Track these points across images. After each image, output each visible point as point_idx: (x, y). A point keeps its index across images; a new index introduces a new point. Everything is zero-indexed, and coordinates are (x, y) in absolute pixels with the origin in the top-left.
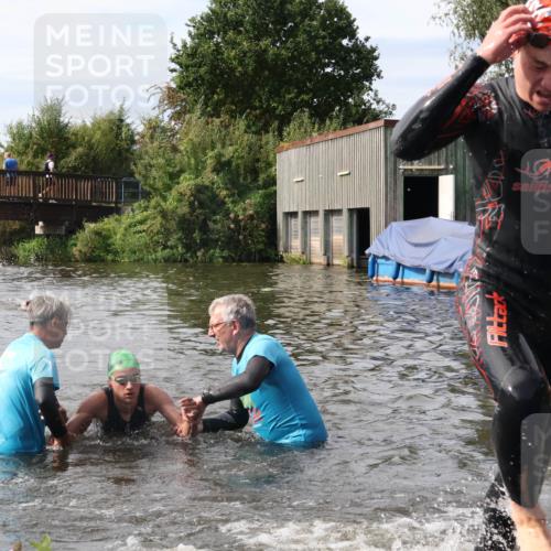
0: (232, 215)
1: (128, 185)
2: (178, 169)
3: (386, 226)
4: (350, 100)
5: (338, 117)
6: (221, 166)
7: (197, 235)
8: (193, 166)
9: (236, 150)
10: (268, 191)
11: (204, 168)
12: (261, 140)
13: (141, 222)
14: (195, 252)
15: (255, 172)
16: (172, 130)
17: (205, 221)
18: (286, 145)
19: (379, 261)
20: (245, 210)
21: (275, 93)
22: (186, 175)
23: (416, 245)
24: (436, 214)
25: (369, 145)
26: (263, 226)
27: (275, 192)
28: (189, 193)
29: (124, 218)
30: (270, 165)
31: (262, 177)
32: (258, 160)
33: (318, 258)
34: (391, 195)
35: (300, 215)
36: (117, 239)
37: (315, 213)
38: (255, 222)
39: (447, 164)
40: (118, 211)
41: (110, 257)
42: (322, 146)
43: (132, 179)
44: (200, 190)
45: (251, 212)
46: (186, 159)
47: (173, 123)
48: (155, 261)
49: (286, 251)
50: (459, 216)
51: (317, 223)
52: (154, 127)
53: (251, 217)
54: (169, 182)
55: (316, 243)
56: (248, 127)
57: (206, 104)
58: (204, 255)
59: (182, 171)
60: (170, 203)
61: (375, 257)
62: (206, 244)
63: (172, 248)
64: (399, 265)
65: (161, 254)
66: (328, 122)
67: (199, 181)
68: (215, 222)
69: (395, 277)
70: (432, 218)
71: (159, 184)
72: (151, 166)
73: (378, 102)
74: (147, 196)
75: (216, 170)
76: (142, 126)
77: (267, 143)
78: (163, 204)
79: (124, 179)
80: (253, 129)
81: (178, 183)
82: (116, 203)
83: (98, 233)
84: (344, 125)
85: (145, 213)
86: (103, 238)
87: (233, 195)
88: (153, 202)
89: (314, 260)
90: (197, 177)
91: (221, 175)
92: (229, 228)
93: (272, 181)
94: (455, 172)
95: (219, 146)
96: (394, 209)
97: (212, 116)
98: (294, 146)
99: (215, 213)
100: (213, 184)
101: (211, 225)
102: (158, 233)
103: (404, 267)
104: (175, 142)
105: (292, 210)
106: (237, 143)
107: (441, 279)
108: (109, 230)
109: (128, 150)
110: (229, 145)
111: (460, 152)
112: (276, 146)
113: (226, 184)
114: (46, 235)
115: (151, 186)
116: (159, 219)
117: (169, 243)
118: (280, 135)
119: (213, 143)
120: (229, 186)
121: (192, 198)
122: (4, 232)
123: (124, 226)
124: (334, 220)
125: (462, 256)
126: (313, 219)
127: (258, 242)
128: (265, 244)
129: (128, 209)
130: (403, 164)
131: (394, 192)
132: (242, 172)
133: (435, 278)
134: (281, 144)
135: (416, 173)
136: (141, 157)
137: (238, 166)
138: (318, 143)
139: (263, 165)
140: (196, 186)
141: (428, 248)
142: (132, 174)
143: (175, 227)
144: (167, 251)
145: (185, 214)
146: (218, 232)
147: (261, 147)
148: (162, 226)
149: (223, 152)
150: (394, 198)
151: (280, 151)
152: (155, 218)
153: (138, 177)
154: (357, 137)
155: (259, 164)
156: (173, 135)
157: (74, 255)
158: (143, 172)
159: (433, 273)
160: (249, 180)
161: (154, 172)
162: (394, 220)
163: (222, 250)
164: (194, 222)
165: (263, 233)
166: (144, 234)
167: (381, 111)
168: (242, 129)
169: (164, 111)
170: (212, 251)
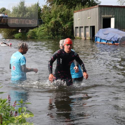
0: (63, 28)
2: (51, 17)
3: (99, 30)
4: (91, 1)
5: (87, 4)
6: (61, 16)
7: (55, 32)
8: (54, 16)
9: (64, 13)
10: (72, 22)
11: (57, 17)
12: (70, 10)
13: (43, 29)
14: (55, 36)
15: (69, 18)
17: (57, 29)
18: (76, 11)
19: (98, 38)
20: (66, 26)
23: (105, 34)
24: (110, 27)
25: (95, 10)
26: (70, 30)
27: (73, 22)
28: (53, 23)
29: (39, 28)
30: (72, 16)
31: (70, 19)
32: (69, 15)
34: (100, 23)
35: (79, 28)
36: (37, 33)
37: (82, 27)
38: (69, 29)
39: (113, 15)
40: (37, 27)
41: (36, 37)
42: (84, 12)
44: (56, 22)
45: (68, 27)
46: (53, 15)
47: (50, 6)
48: (46, 38)
49: (76, 36)
50: (116, 27)
51: (83, 29)
52: (45, 7)
53: (68, 28)
54: (49, 20)
55: (83, 34)
57: (57, 2)
58: (57, 37)
59: (52, 17)
60: (49, 25)
61: (97, 37)
62: (58, 34)
63: (50, 35)
64: (101, 39)
65: (47, 37)
66: (85, 6)
67: (56, 20)
68: (60, 29)
69: (100, 42)
70: (109, 28)
71: (47, 21)
72: (45, 16)
73: (97, 1)
74: (44, 23)
75: (60, 17)
76: (43, 7)
77: (72, 11)
78: (48, 25)
80: (68, 8)
81: (51, 20)
83: (33, 32)
84: (89, 6)
85: (44, 27)
87: (64, 23)
88: (45, 25)
89: (82, 38)
90: (55, 19)
91: (61, 18)
92: (63, 31)
93: (73, 20)
94: (115, 17)
96: (101, 26)
97: (59, 5)
98: (78, 11)
99: (59, 27)
100: (59, 20)
101: (58, 30)
102: (47, 32)
103: (102, 39)
104: (50, 11)
105: (77, 27)
106: (65, 11)
107: (109, 42)
108: (35, 31)
109: (39, 13)
110: (63, 11)
111: (116, 13)
112: (73, 11)
113: (62, 20)
114: (21, 32)
115: (45, 21)
116: (47, 29)
117: (49, 34)
118: (74, 9)
119: (59, 11)
120: (63, 21)
121: (54, 24)
122: (12, 32)
123: (39, 30)
124: (87, 29)
125: (113, 37)
126: (82, 29)
127: (69, 34)
128: (71, 34)
129: (40, 26)
130: (103, 15)
131: (101, 22)
132: (66, 18)
133: (108, 42)
134: (75, 11)
135: (106, 18)
136: (43, 14)
137: (65, 16)
138: (83, 11)
139: (71, 16)
140: (55, 21)
141: (107, 35)
142: (41, 18)
143: (50, 30)
144: (49, 36)
145: (52, 28)
146: (60, 32)
147: (70, 12)
148: (47, 30)
149: (61, 13)
150: (101, 23)
151: (74, 13)
152: (46, 28)
153: (42, 19)
154: (92, 9)
155: (69, 16)
156: (50, 9)
157: (27, 37)
158: (43, 18)
159: (107, 41)
160: (67, 20)
161: (46, 18)
162: (101, 29)
163: (61, 36)
164: (55, 29)
165: (70, 32)
166: (43, 32)
167: (98, 3)
168: (66, 8)
169: (48, 3)
170: (59, 36)
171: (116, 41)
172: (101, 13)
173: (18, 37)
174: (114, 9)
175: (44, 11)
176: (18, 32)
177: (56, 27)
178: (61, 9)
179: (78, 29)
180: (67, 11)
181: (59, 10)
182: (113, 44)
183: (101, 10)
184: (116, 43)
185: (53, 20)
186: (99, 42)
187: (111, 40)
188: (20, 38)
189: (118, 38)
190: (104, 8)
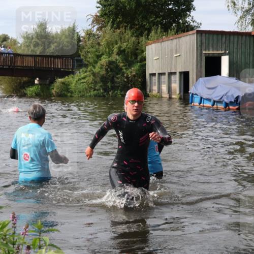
0: (125, 75)
1: (78, 61)
2: (100, 53)
3: (197, 80)
4: (180, 21)
5: (174, 28)
6: (121, 52)
7: (109, 84)
8: (107, 52)
9: (127, 45)
10: (142, 64)
11: (113, 53)
12: (139, 40)
13: (84, 78)
14: (109, 92)
15: (136, 55)
16: (97, 35)
17: (113, 78)
18: (150, 42)
19: (195, 96)
20: (131, 72)
21: (145, 18)
22: (104, 56)
23: (209, 89)
24: (220, 74)
25: (189, 41)
26: (140, 80)
27: (145, 64)
28: (105, 64)
29: (75, 76)
30: (143, 51)
31: (139, 57)
32: (137, 49)
33: (165, 95)
34: (199, 66)
35: (157, 75)
36: (72, 86)
37: (164, 74)
38: (136, 78)
39: (225, 50)
40: (73, 73)
41: (69, 94)
42: (167, 43)
43: (79, 58)
44: (111, 63)
45: (134, 73)
46: (104, 49)
47: (98, 32)
48: (90, 96)
49: (150, 91)
50: (231, 74)
51: (165, 78)
52: (89, 34)
53: (134, 76)
54: (96, 59)
55: (164, 88)
56: (133, 34)
57: (113, 23)
58: (112, 93)
59: (103, 54)
60: (97, 69)
61: (193, 94)
62: (113, 88)
63: (98, 90)
64: (201, 98)
65: (92, 93)
66: (169, 31)
67: (110, 59)
68: (118, 78)
69: (200, 103)
70: (218, 76)
71: (91, 60)
72: (88, 52)
73: (193, 22)
74: (86, 66)
75: (118, 54)
76: (84, 34)
77: (142, 41)
78: (93, 69)
79: (76, 58)
80: (135, 35)
81: (101, 60)
82: (72, 69)
83: (63, 83)
84: (177, 32)
85: (85, 74)
86: (66, 86)
87: (126, 66)
88: (89, 69)
89: (163, 96)
90: (109, 57)
91: (120, 56)
92: (124, 81)
93: (144, 59)
94: (229, 54)
95: (119, 43)
96: (200, 72)
97: (116, 29)
98: (154, 42)
99: (117, 74)
100: (117, 60)
101: (116, 79)
102: (91, 83)
103: (204, 99)
104: (99, 41)
105: (153, 73)
106: (128, 41)
107: (218, 104)
108: (68, 82)
110: (124, 42)
111: (231, 45)
112: (146, 43)
113: (123, 60)
114: (40, 84)
115: (88, 61)
116: (92, 76)
117: (96, 88)
118: (148, 38)
119: (116, 41)
121: (107, 67)
122: (20, 83)
123: (76, 80)
124: (173, 77)
125: (226, 94)
126: (163, 77)
128: (141, 88)
129: (78, 72)
130: (205, 51)
131: (201, 64)
132: (130, 55)
133: (216, 103)
134: (148, 41)
135: (211, 55)
136: (84, 48)
137: (128, 52)
138: (165, 41)
139: (140, 52)
140: (109, 61)
141: (213, 90)
143: (99, 80)
144: (96, 92)
145: (103, 75)
146: (119, 82)
147: (139, 43)
148: (93, 80)
149: (121, 45)
150: (201, 67)
151: (147, 45)
152: (90, 76)
153: (82, 57)
154: (183, 38)
155: (138, 51)
156: (98, 38)
157: (53, 94)
158: (85, 55)
159: (214, 101)
160: (133, 59)
161: (89, 55)
162: (201, 77)
163: (121, 91)
164: (108, 78)
165: (140, 83)
166: (85, 84)
167: (195, 26)
168: (130, 35)
169: (94, 26)
170: (116, 92)
171: (231, 102)
172: (201, 46)
173: (34, 94)
174: (228, 38)
175: (85, 42)
176: (33, 84)
177: (110, 73)
178: (121, 38)
179: (155, 79)
180: (132, 41)
181: (117, 39)
182: (225, 107)
183: (201, 41)
184: (231, 107)
185: (104, 60)
186: (197, 104)
187: (222, 100)
188: (37, 95)
189: (235, 96)
190: (207, 35)
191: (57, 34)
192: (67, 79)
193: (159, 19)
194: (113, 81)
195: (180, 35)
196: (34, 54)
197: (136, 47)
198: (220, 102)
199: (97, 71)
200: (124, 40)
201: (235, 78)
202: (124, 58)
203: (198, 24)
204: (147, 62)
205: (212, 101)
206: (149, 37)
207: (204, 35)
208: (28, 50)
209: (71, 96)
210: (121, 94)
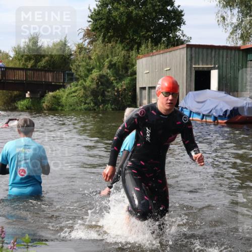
0: (116, 89)
1: (68, 74)
2: (91, 67)
3: (186, 94)
4: (171, 35)
5: (164, 42)
6: (112, 66)
7: (100, 98)
8: (98, 66)
9: (118, 58)
10: (132, 77)
11: (103, 66)
12: (129, 53)
13: (74, 92)
14: (99, 106)
15: (127, 69)
16: (89, 49)
17: (103, 91)
18: (141, 56)
19: (184, 110)
20: (122, 86)
21: (136, 32)
22: (94, 70)
23: (198, 102)
24: (209, 87)
25: (179, 55)
26: (130, 94)
27: (136, 78)
28: (96, 78)
29: (66, 90)
30: (133, 65)
31: (130, 71)
32: (128, 63)
34: (189, 79)
35: (147, 89)
36: (63, 100)
37: (154, 88)
38: (126, 92)
39: (215, 65)
40: (64, 87)
41: (60, 108)
42: (157, 57)
43: (71, 72)
44: (101, 77)
45: (125, 87)
46: (95, 63)
47: (89, 46)
48: (81, 110)
50: (220, 89)
51: (155, 92)
52: (81, 48)
53: (125, 89)
54: (87, 73)
56: (124, 48)
57: (104, 37)
58: (103, 107)
59: (93, 68)
60: (88, 83)
61: (182, 108)
62: (104, 102)
63: (88, 104)
64: (191, 112)
65: (83, 107)
66: (159, 45)
67: (101, 72)
68: (108, 92)
70: (208, 90)
71: (83, 74)
72: (79, 66)
73: (183, 36)
74: (77, 80)
75: (109, 68)
76: (75, 47)
77: (132, 55)
78: (84, 83)
79: (67, 72)
80: (126, 49)
81: (91, 74)
82: (63, 83)
83: (54, 97)
84: (167, 46)
85: (76, 88)
86: (57, 99)
87: (116, 79)
88: (80, 82)
90: (100, 71)
91: (111, 70)
92: (115, 95)
93: (135, 73)
94: (218, 68)
95: (110, 56)
96: (190, 86)
97: (107, 43)
98: (145, 56)
99: (108, 88)
100: (107, 74)
101: (106, 93)
102: (82, 97)
103: (193, 113)
104: (90, 55)
105: (143, 86)
106: (118, 55)
107: (207, 118)
108: (59, 95)
109: (68, 58)
110: (115, 56)
111: (221, 59)
112: (136, 57)
113: (113, 74)
114: (31, 98)
115: (79, 75)
116: (83, 90)
117: (87, 101)
118: (138, 52)
119: (108, 55)
120: (115, 75)
121: (98, 81)
122: (11, 96)
123: (66, 94)
125: (215, 108)
126: (153, 91)
127: (128, 101)
128: (131, 102)
129: (69, 86)
130: (195, 65)
131: (191, 77)
132: (121, 68)
133: (205, 117)
134: (139, 55)
135: (201, 69)
136: (74, 61)
137: (119, 66)
138: (156, 55)
139: (130, 65)
140: (100, 75)
141: (203, 104)
142: (70, 70)
143: (90, 94)
144: (86, 105)
145: (94, 88)
146: (110, 96)
147: (129, 57)
148: (84, 93)
149: (112, 59)
150: (191, 81)
151: (138, 59)
152: (80, 90)
153: (73, 71)
154: (173, 52)
156: (89, 52)
157: (43, 107)
158: (76, 69)
159: (204, 115)
160: (124, 72)
161: (81, 69)
162: (191, 91)
163: (112, 105)
164: (98, 92)
165: (130, 97)
166: (75, 97)
167: (185, 41)
168: (120, 49)
169: (85, 40)
170: (107, 105)
171: (219, 116)
172: (190, 60)
173: (25, 108)
174: (217, 53)
175: (77, 56)
176: (24, 98)
177: (101, 87)
178: (112, 52)
179: (146, 92)
180: (122, 55)
181: (109, 53)
182: (214, 121)
183: (191, 55)
184: (220, 121)
187: (211, 114)
188: (28, 109)
189: (224, 110)
190: (197, 49)
191: (48, 48)
192: (58, 93)
193: (150, 33)
194: (103, 95)
195: (171, 49)
196: (26, 67)
197: (126, 61)
198: (208, 116)
199: (88, 85)
200: (115, 54)
201: (224, 92)
202: (115, 72)
203: (188, 38)
204: (137, 76)
205: (201, 115)
206: (140, 51)
207: (194, 49)
208: (20, 63)
209: (62, 110)
210: (111, 108)
